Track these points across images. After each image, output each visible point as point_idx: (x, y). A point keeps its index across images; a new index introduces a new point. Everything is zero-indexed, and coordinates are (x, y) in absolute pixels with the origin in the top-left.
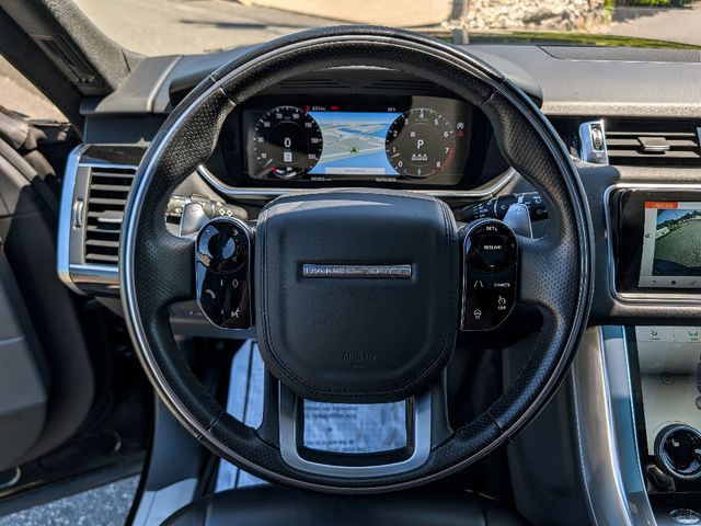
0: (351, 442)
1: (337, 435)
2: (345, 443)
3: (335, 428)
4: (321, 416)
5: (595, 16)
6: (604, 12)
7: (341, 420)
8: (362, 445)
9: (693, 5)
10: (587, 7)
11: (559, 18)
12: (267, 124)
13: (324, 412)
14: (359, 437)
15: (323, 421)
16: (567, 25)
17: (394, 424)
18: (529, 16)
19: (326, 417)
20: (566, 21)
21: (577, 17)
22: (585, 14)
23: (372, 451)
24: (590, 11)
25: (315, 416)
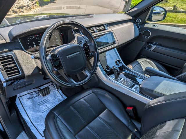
0: (52, 105)
1: (48, 105)
2: (51, 106)
3: (47, 105)
4: (43, 104)
5: (35, 5)
6: (37, 4)
7: (47, 103)
8: (54, 104)
9: (55, 1)
10: (32, 3)
11: (27, 7)
12: (29, 40)
13: (43, 103)
14: (53, 103)
15: (44, 105)
16: (29, 8)
17: (58, 98)
18: (18, 7)
19: (44, 104)
20: (29, 7)
21: (31, 6)
22: (33, 5)
23: (57, 104)
24: (34, 4)
25: (42, 105)
